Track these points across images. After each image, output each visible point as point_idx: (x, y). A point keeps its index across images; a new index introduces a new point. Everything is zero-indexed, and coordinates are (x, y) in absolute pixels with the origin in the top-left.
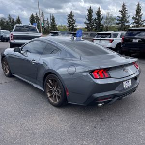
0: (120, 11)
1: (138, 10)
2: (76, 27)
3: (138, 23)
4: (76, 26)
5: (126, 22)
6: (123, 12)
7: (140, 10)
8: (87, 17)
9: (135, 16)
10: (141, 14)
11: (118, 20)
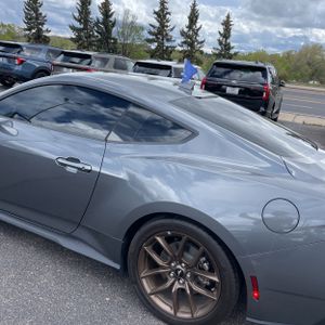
0: (155, 13)
1: (193, 18)
2: (47, 35)
3: (191, 45)
4: (48, 31)
5: (168, 40)
6: (162, 15)
7: (197, 17)
8: (77, 15)
9: (186, 30)
10: (198, 25)
11: (150, 33)
